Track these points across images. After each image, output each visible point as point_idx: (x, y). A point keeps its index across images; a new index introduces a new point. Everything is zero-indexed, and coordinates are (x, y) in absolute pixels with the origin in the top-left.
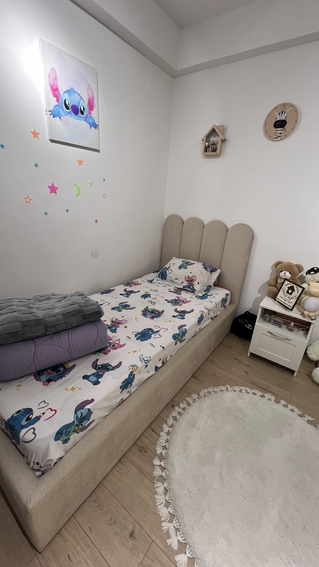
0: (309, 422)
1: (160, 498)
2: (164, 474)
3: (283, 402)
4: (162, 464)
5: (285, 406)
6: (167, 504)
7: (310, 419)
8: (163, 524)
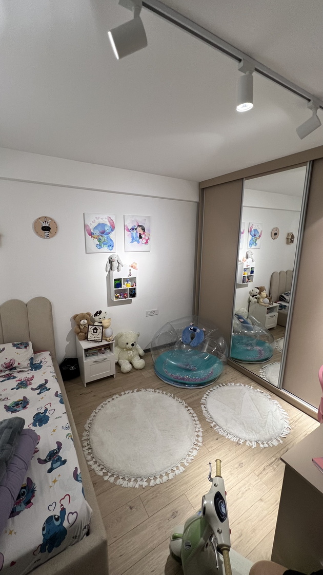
0: (137, 391)
1: (125, 484)
2: (115, 476)
3: (122, 393)
4: (110, 475)
5: (125, 394)
6: (129, 480)
7: (136, 390)
8: (136, 487)
